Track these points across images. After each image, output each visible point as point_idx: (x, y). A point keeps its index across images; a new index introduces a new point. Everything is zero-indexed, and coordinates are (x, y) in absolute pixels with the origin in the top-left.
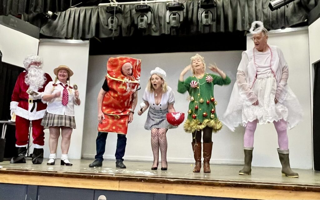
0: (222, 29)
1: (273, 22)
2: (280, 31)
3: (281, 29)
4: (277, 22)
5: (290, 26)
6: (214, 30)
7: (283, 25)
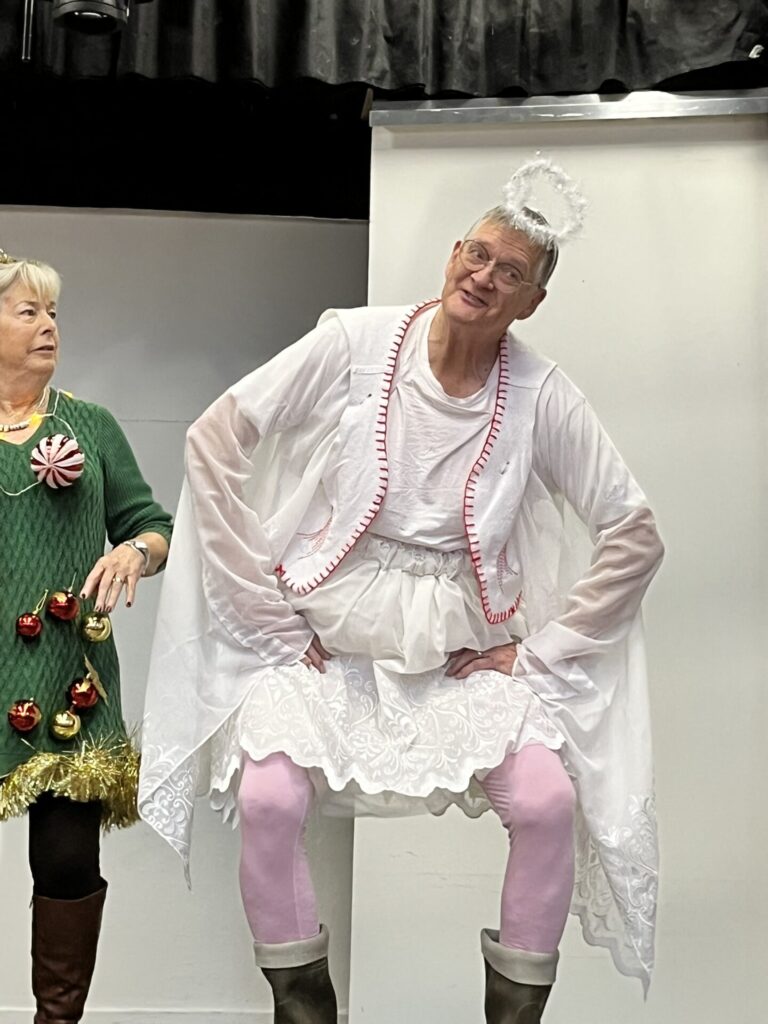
0: (202, 64)
1: (546, 44)
2: (593, 105)
3: (595, 97)
4: (576, 48)
5: (658, 79)
6: (144, 63)
7: (611, 72)
